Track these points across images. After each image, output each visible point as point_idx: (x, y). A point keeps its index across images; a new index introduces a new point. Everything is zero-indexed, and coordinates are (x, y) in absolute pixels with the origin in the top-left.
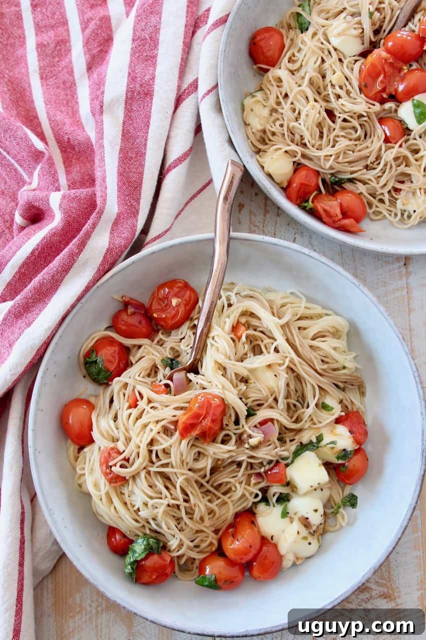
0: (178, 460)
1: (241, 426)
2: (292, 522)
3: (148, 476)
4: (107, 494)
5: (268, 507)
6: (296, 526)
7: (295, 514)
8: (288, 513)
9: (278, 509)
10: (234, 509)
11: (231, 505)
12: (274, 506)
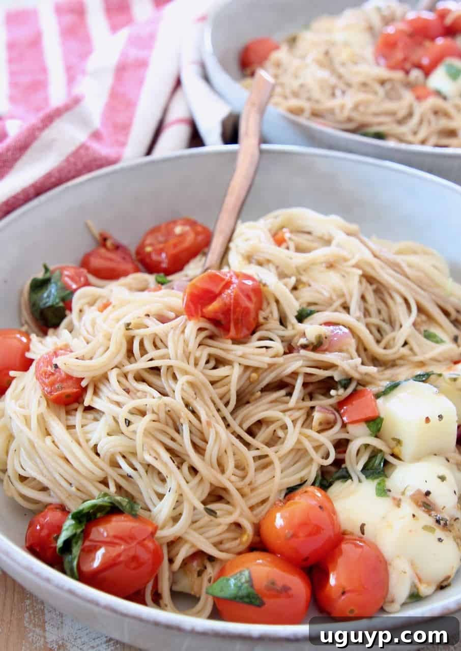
0: (180, 351)
1: (290, 327)
2: (399, 505)
3: (123, 380)
4: (42, 420)
5: (350, 481)
6: (408, 508)
7: (403, 493)
8: (390, 491)
9: (369, 487)
10: (281, 479)
11: (278, 465)
12: (360, 481)
